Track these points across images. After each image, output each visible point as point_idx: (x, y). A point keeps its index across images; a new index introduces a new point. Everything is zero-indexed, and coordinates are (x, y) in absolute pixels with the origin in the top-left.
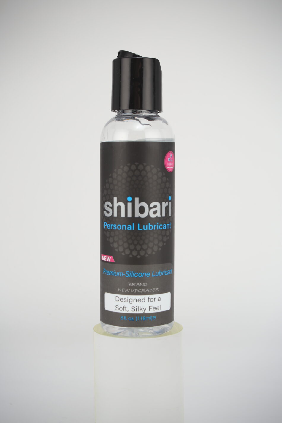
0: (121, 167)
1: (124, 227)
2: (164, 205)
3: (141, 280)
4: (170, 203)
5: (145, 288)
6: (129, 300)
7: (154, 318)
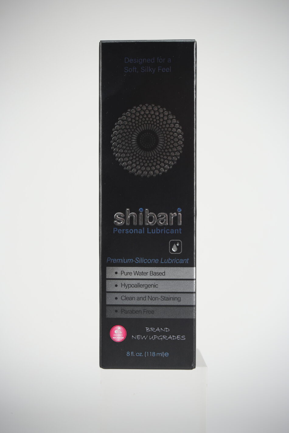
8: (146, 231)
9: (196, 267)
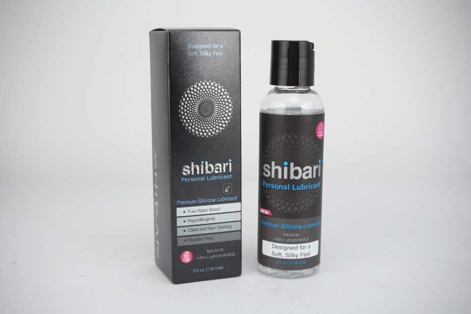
0: (279, 136)
1: (281, 187)
2: (315, 168)
3: (295, 231)
4: (320, 165)
5: (298, 238)
6: (284, 248)
7: (304, 262)
8: (206, 178)
9: (241, 202)
